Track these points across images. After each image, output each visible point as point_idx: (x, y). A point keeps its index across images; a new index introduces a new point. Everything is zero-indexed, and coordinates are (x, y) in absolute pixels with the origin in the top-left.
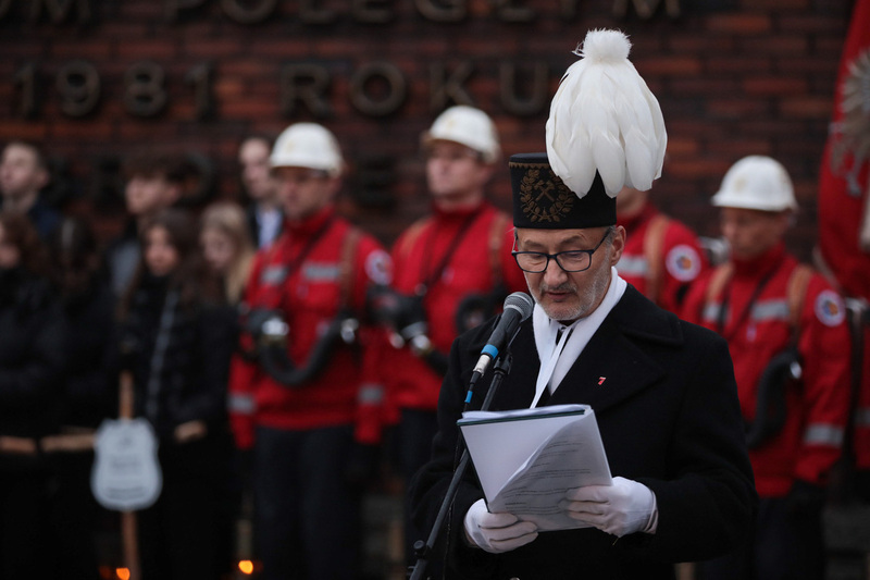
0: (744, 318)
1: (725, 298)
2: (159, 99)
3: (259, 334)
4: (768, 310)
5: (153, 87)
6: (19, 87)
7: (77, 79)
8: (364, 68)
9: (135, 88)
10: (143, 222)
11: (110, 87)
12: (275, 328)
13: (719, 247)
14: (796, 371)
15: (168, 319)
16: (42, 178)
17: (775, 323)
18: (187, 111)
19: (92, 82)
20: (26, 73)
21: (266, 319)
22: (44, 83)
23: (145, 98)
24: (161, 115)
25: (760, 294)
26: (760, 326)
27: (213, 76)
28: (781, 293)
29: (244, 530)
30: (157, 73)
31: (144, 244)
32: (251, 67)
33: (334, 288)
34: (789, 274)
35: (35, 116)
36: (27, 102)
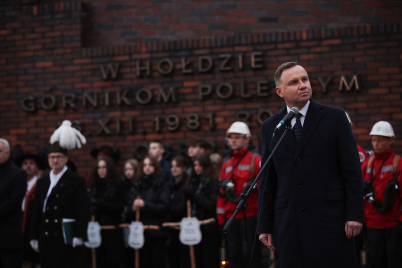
0: (379, 172)
1: (372, 166)
2: (198, 124)
3: (226, 187)
4: (386, 169)
5: (195, 121)
6: (155, 123)
7: (172, 119)
8: (261, 111)
9: (191, 121)
10: (193, 159)
11: (183, 121)
12: (230, 185)
13: (370, 153)
14: (396, 187)
15: (201, 186)
16: (162, 151)
17: (389, 172)
18: (206, 128)
19: (177, 120)
20: (157, 119)
21: (228, 182)
22: (162, 121)
23: (193, 124)
24: (198, 130)
25: (384, 164)
26: (384, 174)
27: (214, 116)
28: (391, 163)
29: (223, 251)
30: (197, 117)
31: (193, 166)
32: (226, 113)
33: (249, 172)
34: (393, 158)
35: (160, 132)
36: (157, 128)
